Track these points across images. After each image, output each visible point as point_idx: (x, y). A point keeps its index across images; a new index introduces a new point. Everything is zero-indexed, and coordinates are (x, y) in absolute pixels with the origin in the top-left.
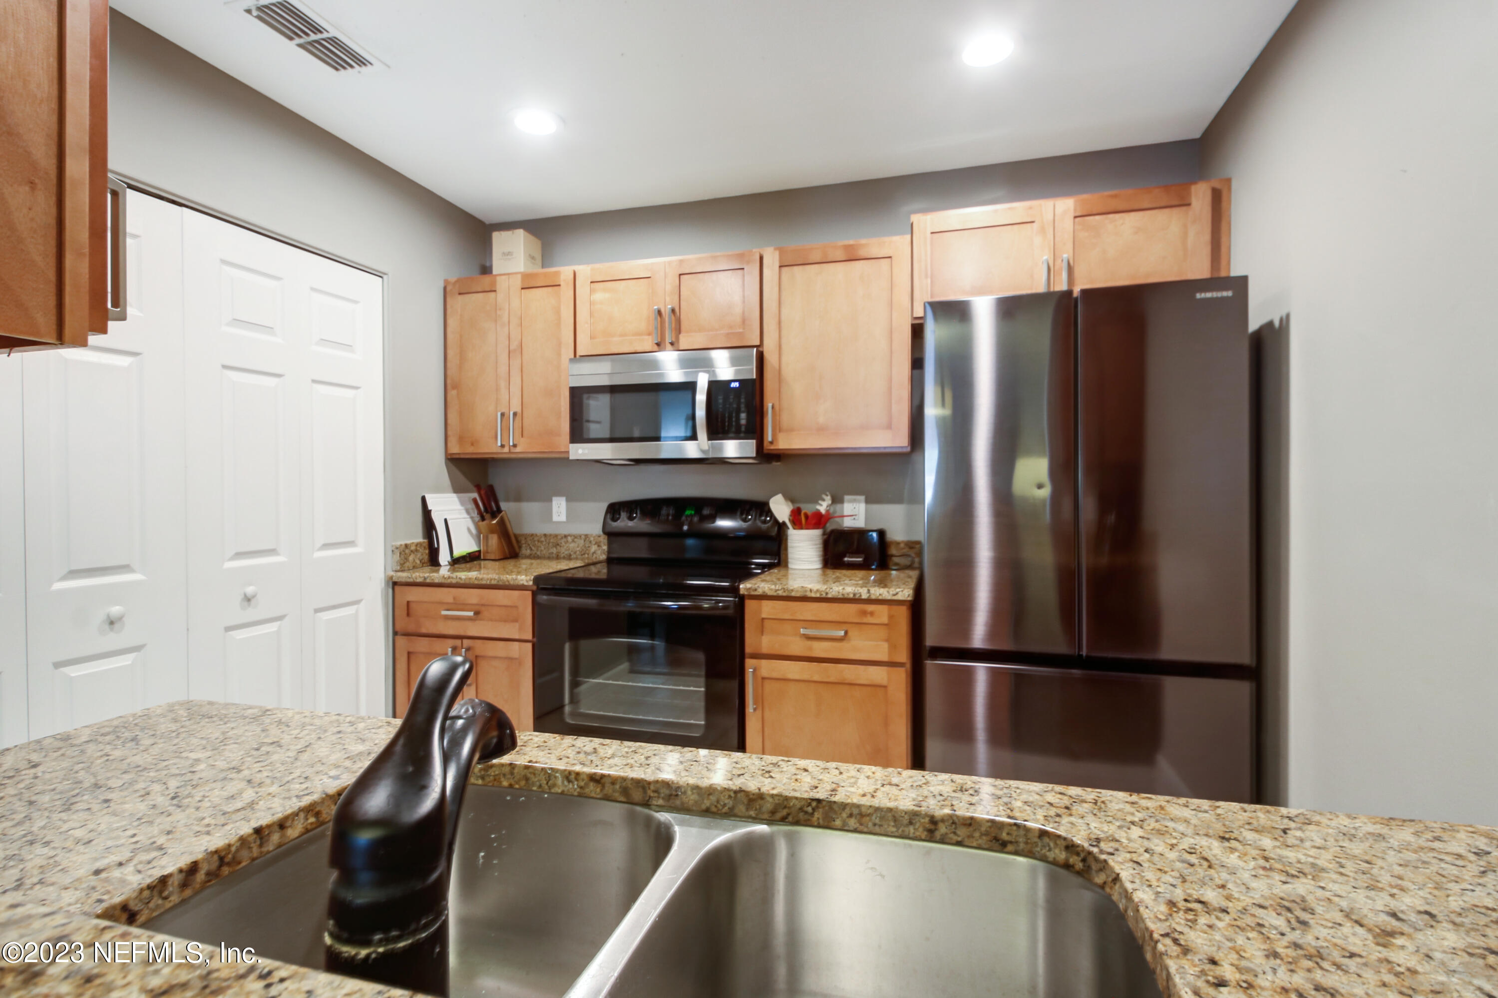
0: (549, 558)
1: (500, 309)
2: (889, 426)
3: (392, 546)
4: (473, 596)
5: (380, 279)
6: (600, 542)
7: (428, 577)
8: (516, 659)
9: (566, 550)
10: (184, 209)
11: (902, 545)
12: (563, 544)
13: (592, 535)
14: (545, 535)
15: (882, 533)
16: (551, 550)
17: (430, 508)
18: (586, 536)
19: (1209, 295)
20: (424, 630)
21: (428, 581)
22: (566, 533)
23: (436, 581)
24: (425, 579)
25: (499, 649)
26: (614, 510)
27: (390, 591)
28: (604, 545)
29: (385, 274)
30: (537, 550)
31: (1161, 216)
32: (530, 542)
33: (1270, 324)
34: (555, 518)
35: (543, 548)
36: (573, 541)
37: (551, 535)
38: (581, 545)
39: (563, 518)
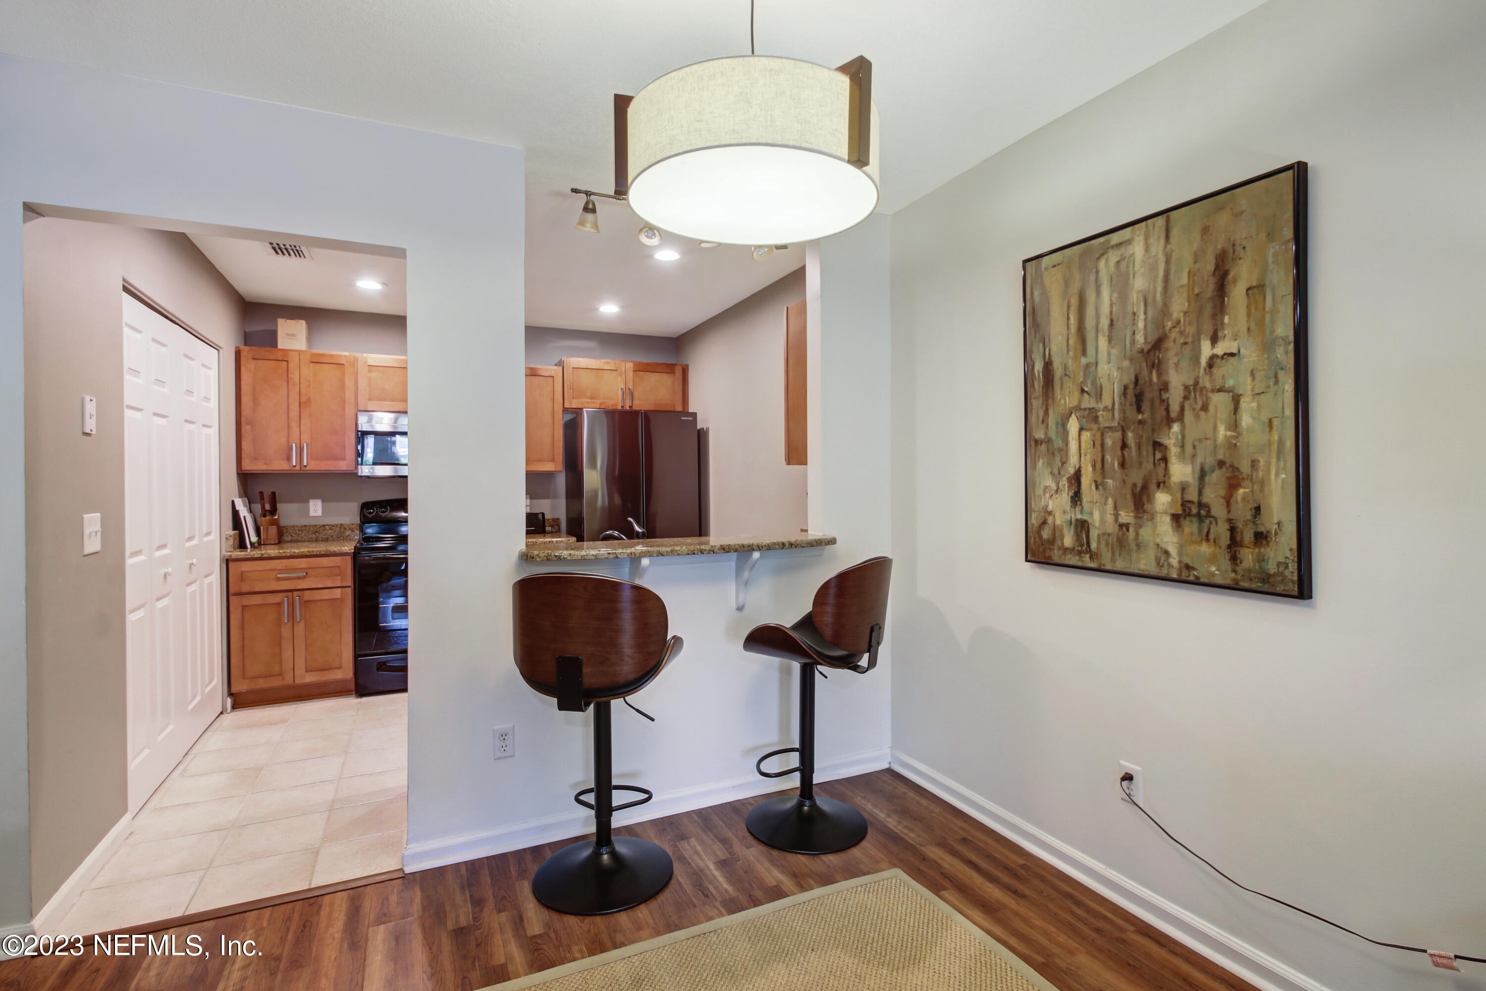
0: (310, 541)
1: (292, 374)
2: (553, 460)
3: (227, 535)
4: (303, 563)
5: (217, 351)
6: (353, 528)
7: (265, 553)
8: (338, 599)
9: (324, 535)
10: (177, 326)
11: (551, 521)
12: (321, 531)
13: (346, 524)
14: (305, 526)
15: (543, 514)
16: (311, 536)
17: (237, 509)
18: (342, 525)
19: (685, 418)
20: (257, 590)
21: (265, 556)
22: (324, 524)
23: (273, 555)
24: (262, 554)
25: (326, 595)
26: (365, 506)
27: (225, 566)
28: (357, 530)
29: (221, 348)
30: (298, 537)
31: (665, 376)
32: (291, 532)
33: (703, 429)
34: (312, 514)
35: (303, 535)
36: (330, 529)
37: (310, 526)
38: (337, 531)
39: (320, 513)
